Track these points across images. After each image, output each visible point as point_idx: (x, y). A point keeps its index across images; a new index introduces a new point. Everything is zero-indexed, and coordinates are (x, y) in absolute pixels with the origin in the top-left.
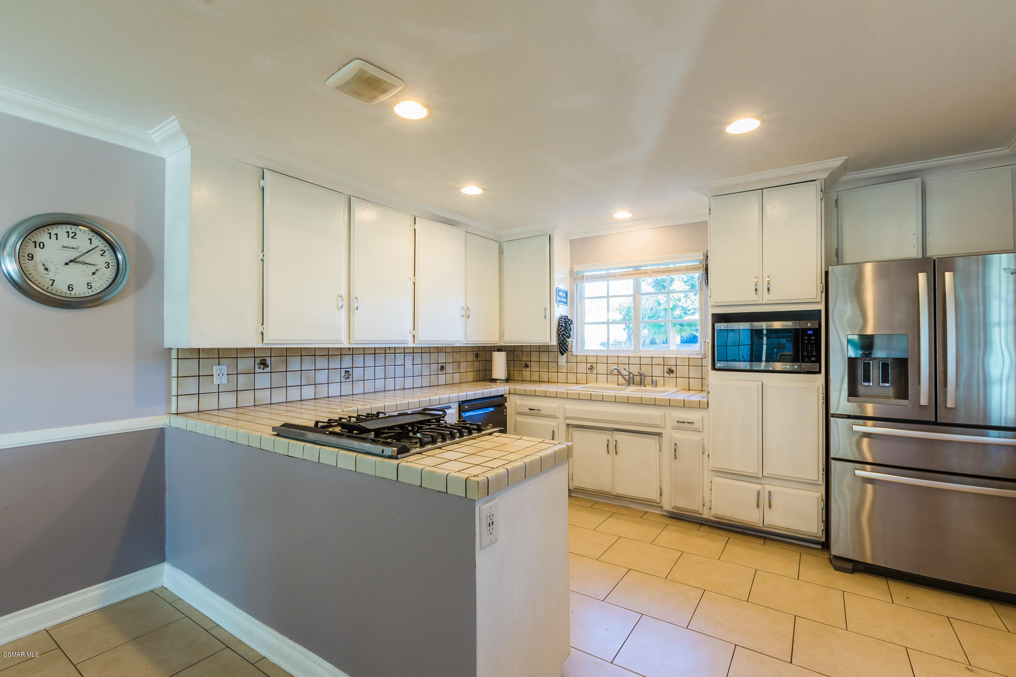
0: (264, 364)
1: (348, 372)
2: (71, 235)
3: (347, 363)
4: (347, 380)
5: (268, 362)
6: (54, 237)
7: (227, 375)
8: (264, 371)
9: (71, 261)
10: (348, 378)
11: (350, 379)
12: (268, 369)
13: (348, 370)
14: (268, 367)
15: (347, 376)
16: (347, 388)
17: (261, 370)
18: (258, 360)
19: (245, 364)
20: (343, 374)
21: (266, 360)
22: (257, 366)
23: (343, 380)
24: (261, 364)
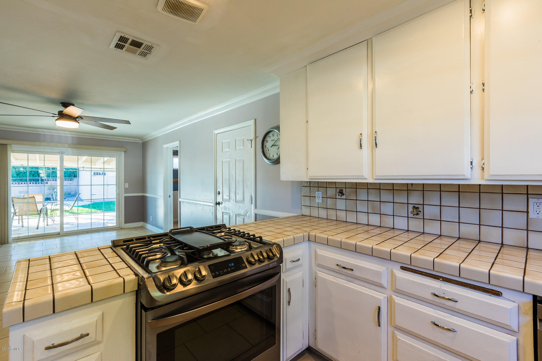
0: (341, 193)
1: (418, 208)
2: (273, 135)
3: (415, 199)
4: (415, 216)
5: (344, 192)
6: (270, 137)
7: (322, 197)
8: (342, 198)
9: (273, 145)
10: (417, 214)
11: (421, 216)
12: (344, 197)
13: (416, 206)
14: (344, 195)
15: (415, 212)
16: (416, 225)
17: (340, 197)
18: (338, 190)
19: (331, 192)
20: (411, 209)
21: (342, 190)
22: (337, 194)
23: (410, 215)
24: (340, 192)
